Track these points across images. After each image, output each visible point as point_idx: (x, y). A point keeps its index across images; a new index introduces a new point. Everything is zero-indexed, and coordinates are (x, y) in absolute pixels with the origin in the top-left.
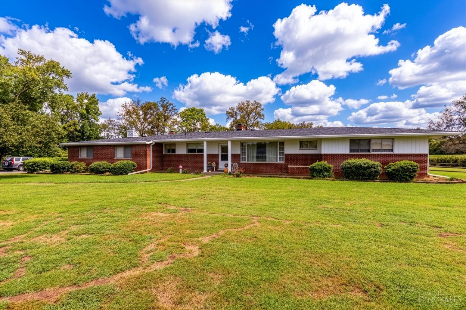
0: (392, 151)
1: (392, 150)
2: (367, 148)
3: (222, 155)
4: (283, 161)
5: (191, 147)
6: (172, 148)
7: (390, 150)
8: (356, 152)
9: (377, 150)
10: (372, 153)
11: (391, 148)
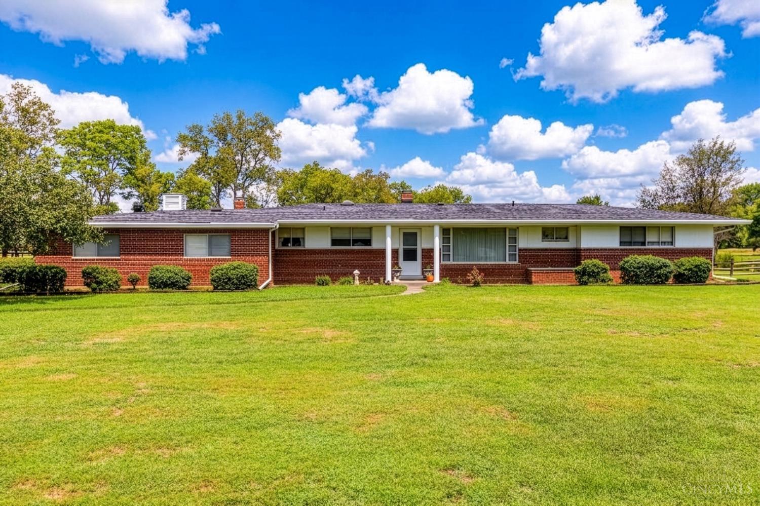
0: (672, 245)
1: (672, 243)
2: (642, 240)
3: (405, 251)
4: (516, 261)
5: (339, 236)
6: (299, 235)
7: (668, 242)
8: (626, 245)
9: (653, 243)
10: (647, 247)
11: (670, 240)
